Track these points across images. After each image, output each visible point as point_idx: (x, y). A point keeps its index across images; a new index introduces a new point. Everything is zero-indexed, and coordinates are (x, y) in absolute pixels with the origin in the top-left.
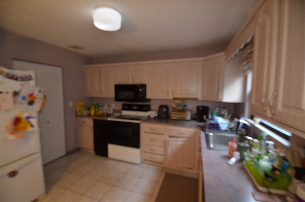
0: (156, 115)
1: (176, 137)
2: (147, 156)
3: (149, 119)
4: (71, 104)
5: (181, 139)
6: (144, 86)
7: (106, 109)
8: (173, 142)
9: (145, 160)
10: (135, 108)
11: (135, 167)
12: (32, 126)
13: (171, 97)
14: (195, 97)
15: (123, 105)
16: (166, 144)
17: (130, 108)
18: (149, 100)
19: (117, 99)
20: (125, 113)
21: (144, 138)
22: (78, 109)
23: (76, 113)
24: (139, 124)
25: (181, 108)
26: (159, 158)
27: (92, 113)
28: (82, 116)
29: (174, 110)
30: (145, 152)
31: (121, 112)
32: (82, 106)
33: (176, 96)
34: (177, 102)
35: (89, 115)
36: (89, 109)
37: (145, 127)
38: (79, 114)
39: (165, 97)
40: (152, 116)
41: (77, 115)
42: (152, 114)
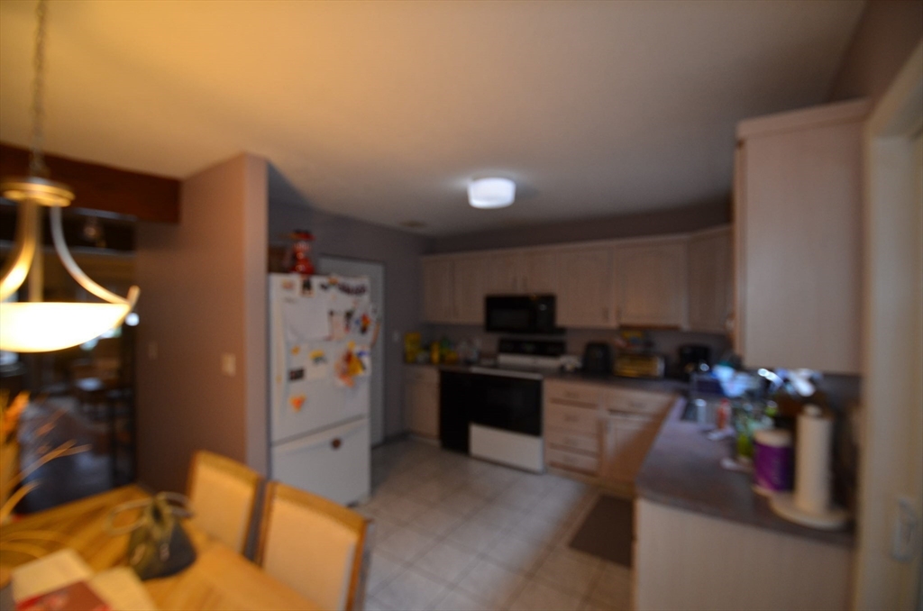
0: (578, 365)
1: (624, 413)
2: (559, 456)
3: (562, 373)
4: (396, 337)
5: (636, 418)
6: (550, 300)
7: (463, 350)
8: (619, 426)
9: (553, 465)
10: (529, 348)
11: (530, 479)
12: (364, 368)
13: (613, 323)
14: (672, 322)
15: (502, 341)
16: (601, 430)
17: (516, 348)
18: (562, 330)
19: (490, 326)
20: (505, 359)
21: (552, 413)
22: (409, 347)
23: (405, 355)
24: (539, 382)
25: (638, 349)
26: (585, 462)
27: (436, 356)
28: (415, 362)
29: (623, 353)
30: (553, 446)
31: (495, 358)
32: (415, 342)
33: (626, 320)
34: (630, 335)
35: (429, 362)
36: (427, 348)
37: (553, 390)
38: (409, 358)
39: (599, 323)
40: (569, 367)
41: (405, 361)
42: (569, 362)
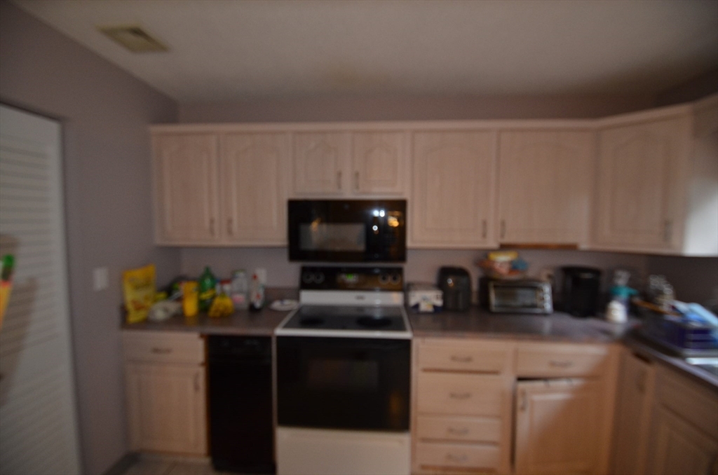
0: (439, 303)
2: (436, 454)
4: (101, 279)
5: (563, 384)
7: (241, 291)
8: (537, 398)
10: (351, 279)
15: (304, 271)
16: (514, 407)
22: (131, 296)
23: (124, 312)
24: (406, 344)
27: (191, 307)
28: (147, 324)
31: (297, 298)
32: (146, 284)
35: (178, 321)
38: (134, 317)
40: (424, 307)
41: (125, 323)
42: (425, 299)
